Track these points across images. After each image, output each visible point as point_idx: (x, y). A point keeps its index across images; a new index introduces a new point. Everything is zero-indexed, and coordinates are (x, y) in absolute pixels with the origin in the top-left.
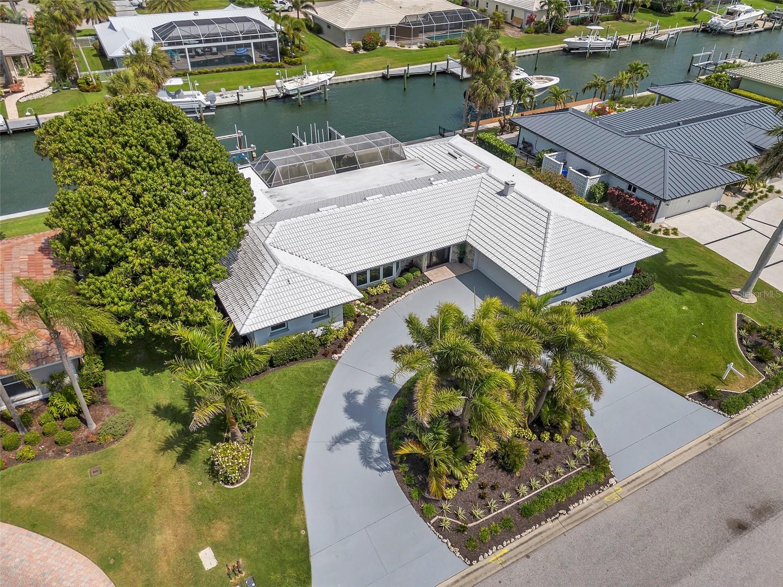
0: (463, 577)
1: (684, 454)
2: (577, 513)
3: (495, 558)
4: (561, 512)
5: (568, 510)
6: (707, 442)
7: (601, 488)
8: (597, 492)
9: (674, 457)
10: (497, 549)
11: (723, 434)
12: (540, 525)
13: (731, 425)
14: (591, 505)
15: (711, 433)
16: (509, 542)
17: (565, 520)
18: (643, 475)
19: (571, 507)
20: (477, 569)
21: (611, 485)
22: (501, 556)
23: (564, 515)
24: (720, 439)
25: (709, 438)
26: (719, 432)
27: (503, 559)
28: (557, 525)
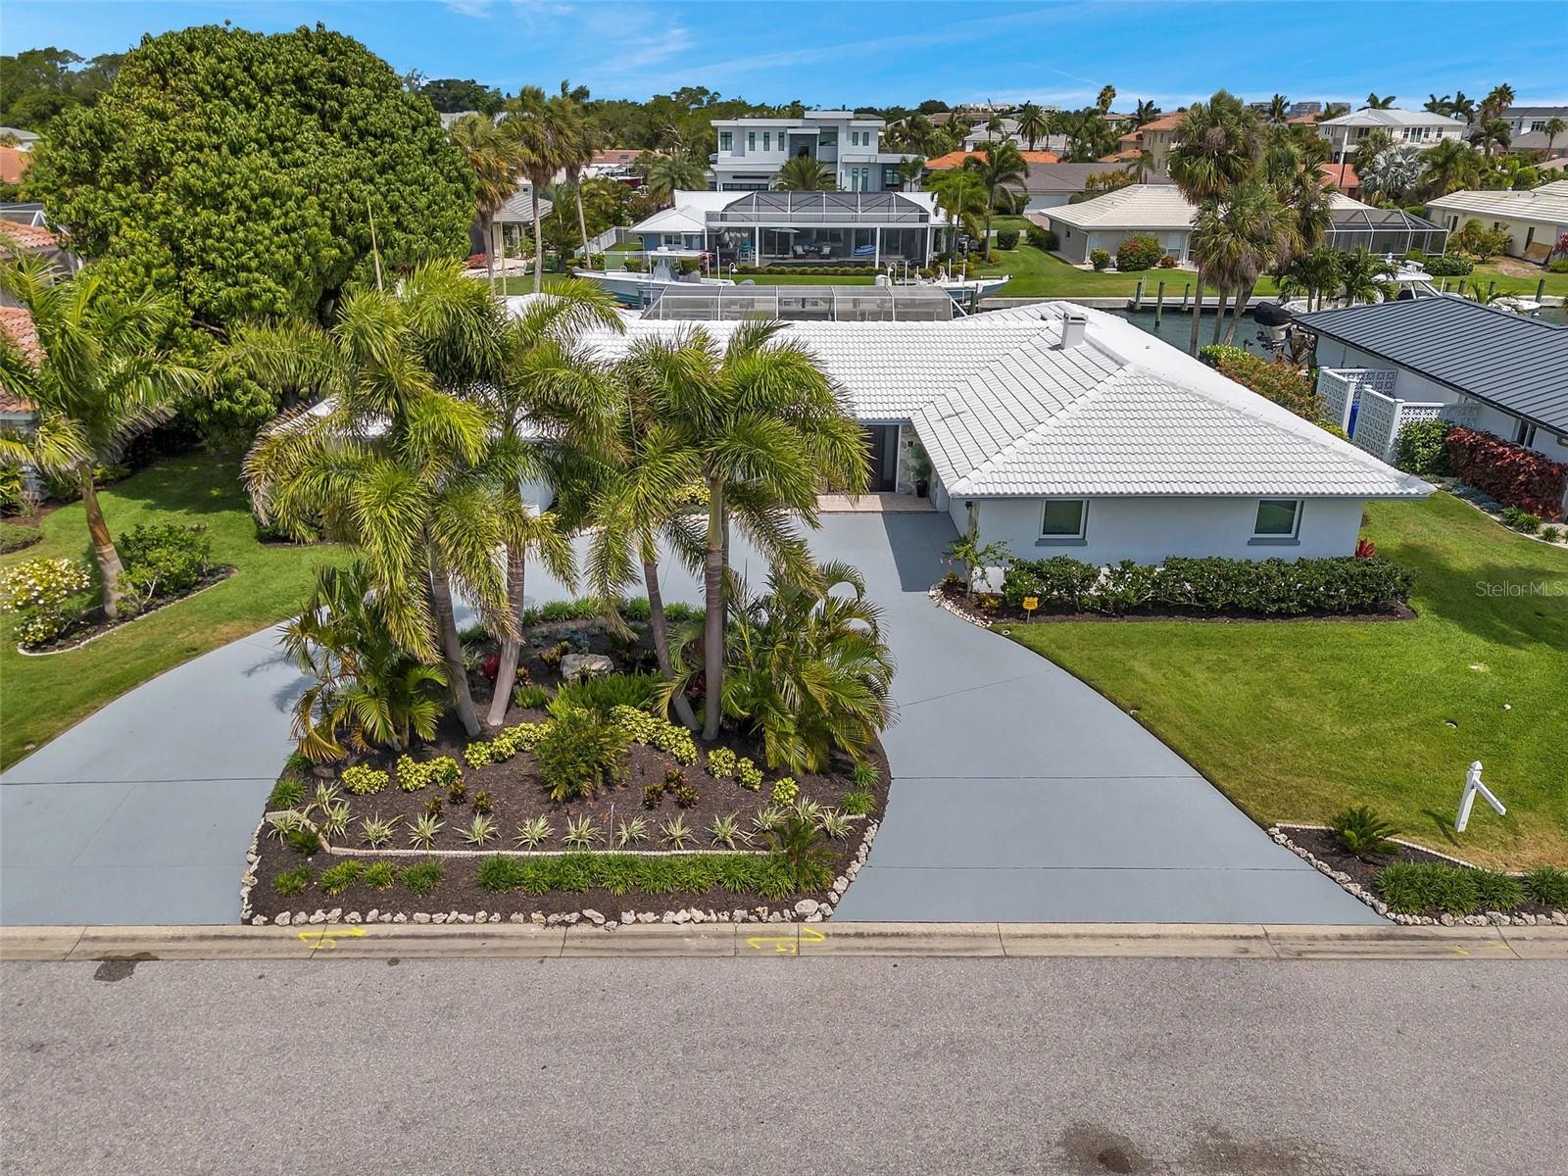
0: (202, 938)
1: (1120, 942)
2: (634, 936)
3: (320, 934)
4: (588, 913)
5: (614, 915)
6: (1242, 944)
7: (758, 909)
8: (739, 913)
9: (1077, 936)
10: (342, 920)
11: (1321, 945)
12: (506, 919)
13: (1380, 938)
14: (693, 935)
15: (1272, 930)
16: (387, 917)
17: (584, 937)
18: (928, 936)
19: (628, 917)
20: (251, 938)
21: (800, 918)
22: (336, 938)
23: (596, 925)
24: (1299, 953)
25: (1256, 937)
26: (1313, 938)
27: (334, 944)
28: (551, 938)
